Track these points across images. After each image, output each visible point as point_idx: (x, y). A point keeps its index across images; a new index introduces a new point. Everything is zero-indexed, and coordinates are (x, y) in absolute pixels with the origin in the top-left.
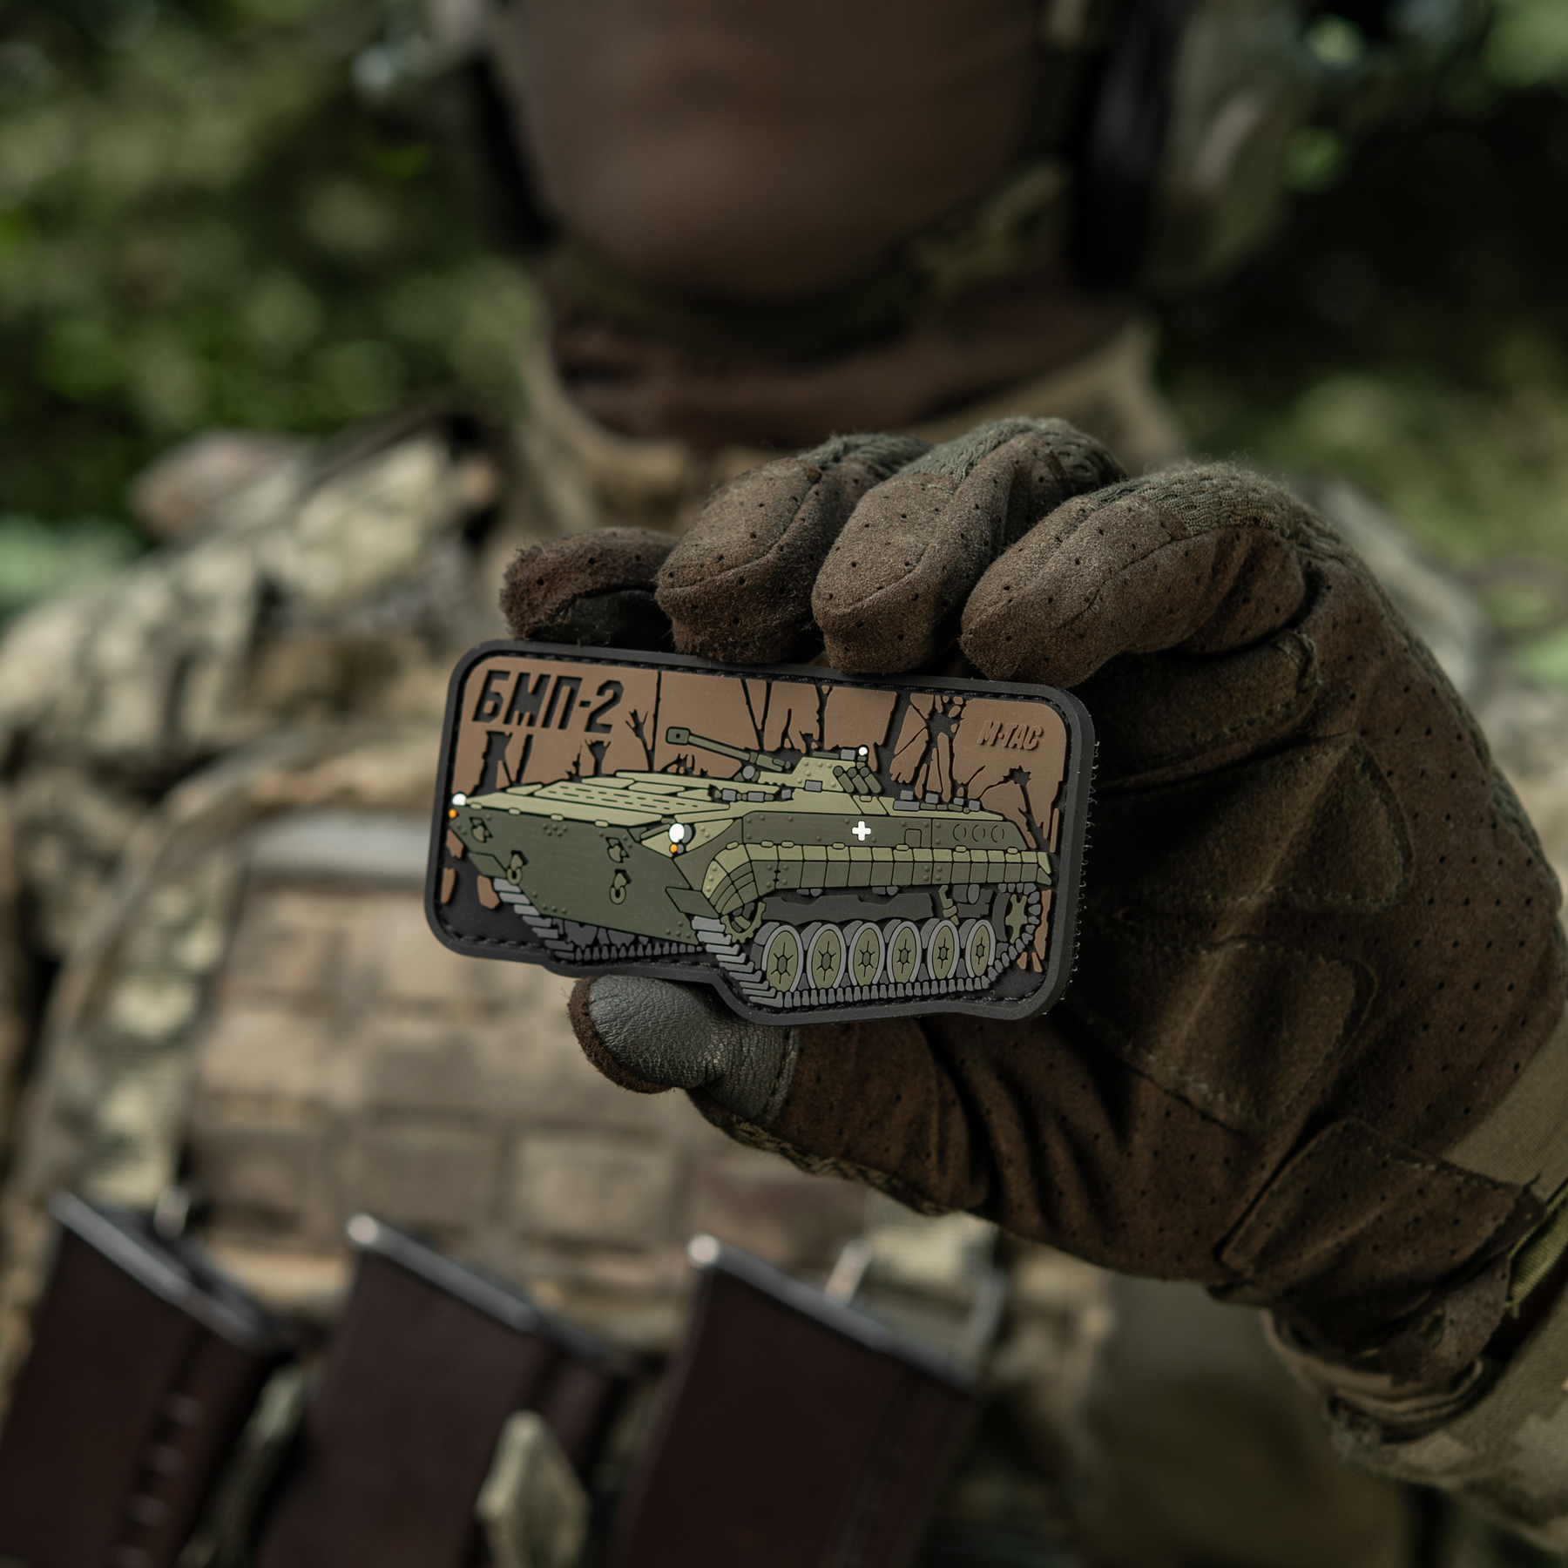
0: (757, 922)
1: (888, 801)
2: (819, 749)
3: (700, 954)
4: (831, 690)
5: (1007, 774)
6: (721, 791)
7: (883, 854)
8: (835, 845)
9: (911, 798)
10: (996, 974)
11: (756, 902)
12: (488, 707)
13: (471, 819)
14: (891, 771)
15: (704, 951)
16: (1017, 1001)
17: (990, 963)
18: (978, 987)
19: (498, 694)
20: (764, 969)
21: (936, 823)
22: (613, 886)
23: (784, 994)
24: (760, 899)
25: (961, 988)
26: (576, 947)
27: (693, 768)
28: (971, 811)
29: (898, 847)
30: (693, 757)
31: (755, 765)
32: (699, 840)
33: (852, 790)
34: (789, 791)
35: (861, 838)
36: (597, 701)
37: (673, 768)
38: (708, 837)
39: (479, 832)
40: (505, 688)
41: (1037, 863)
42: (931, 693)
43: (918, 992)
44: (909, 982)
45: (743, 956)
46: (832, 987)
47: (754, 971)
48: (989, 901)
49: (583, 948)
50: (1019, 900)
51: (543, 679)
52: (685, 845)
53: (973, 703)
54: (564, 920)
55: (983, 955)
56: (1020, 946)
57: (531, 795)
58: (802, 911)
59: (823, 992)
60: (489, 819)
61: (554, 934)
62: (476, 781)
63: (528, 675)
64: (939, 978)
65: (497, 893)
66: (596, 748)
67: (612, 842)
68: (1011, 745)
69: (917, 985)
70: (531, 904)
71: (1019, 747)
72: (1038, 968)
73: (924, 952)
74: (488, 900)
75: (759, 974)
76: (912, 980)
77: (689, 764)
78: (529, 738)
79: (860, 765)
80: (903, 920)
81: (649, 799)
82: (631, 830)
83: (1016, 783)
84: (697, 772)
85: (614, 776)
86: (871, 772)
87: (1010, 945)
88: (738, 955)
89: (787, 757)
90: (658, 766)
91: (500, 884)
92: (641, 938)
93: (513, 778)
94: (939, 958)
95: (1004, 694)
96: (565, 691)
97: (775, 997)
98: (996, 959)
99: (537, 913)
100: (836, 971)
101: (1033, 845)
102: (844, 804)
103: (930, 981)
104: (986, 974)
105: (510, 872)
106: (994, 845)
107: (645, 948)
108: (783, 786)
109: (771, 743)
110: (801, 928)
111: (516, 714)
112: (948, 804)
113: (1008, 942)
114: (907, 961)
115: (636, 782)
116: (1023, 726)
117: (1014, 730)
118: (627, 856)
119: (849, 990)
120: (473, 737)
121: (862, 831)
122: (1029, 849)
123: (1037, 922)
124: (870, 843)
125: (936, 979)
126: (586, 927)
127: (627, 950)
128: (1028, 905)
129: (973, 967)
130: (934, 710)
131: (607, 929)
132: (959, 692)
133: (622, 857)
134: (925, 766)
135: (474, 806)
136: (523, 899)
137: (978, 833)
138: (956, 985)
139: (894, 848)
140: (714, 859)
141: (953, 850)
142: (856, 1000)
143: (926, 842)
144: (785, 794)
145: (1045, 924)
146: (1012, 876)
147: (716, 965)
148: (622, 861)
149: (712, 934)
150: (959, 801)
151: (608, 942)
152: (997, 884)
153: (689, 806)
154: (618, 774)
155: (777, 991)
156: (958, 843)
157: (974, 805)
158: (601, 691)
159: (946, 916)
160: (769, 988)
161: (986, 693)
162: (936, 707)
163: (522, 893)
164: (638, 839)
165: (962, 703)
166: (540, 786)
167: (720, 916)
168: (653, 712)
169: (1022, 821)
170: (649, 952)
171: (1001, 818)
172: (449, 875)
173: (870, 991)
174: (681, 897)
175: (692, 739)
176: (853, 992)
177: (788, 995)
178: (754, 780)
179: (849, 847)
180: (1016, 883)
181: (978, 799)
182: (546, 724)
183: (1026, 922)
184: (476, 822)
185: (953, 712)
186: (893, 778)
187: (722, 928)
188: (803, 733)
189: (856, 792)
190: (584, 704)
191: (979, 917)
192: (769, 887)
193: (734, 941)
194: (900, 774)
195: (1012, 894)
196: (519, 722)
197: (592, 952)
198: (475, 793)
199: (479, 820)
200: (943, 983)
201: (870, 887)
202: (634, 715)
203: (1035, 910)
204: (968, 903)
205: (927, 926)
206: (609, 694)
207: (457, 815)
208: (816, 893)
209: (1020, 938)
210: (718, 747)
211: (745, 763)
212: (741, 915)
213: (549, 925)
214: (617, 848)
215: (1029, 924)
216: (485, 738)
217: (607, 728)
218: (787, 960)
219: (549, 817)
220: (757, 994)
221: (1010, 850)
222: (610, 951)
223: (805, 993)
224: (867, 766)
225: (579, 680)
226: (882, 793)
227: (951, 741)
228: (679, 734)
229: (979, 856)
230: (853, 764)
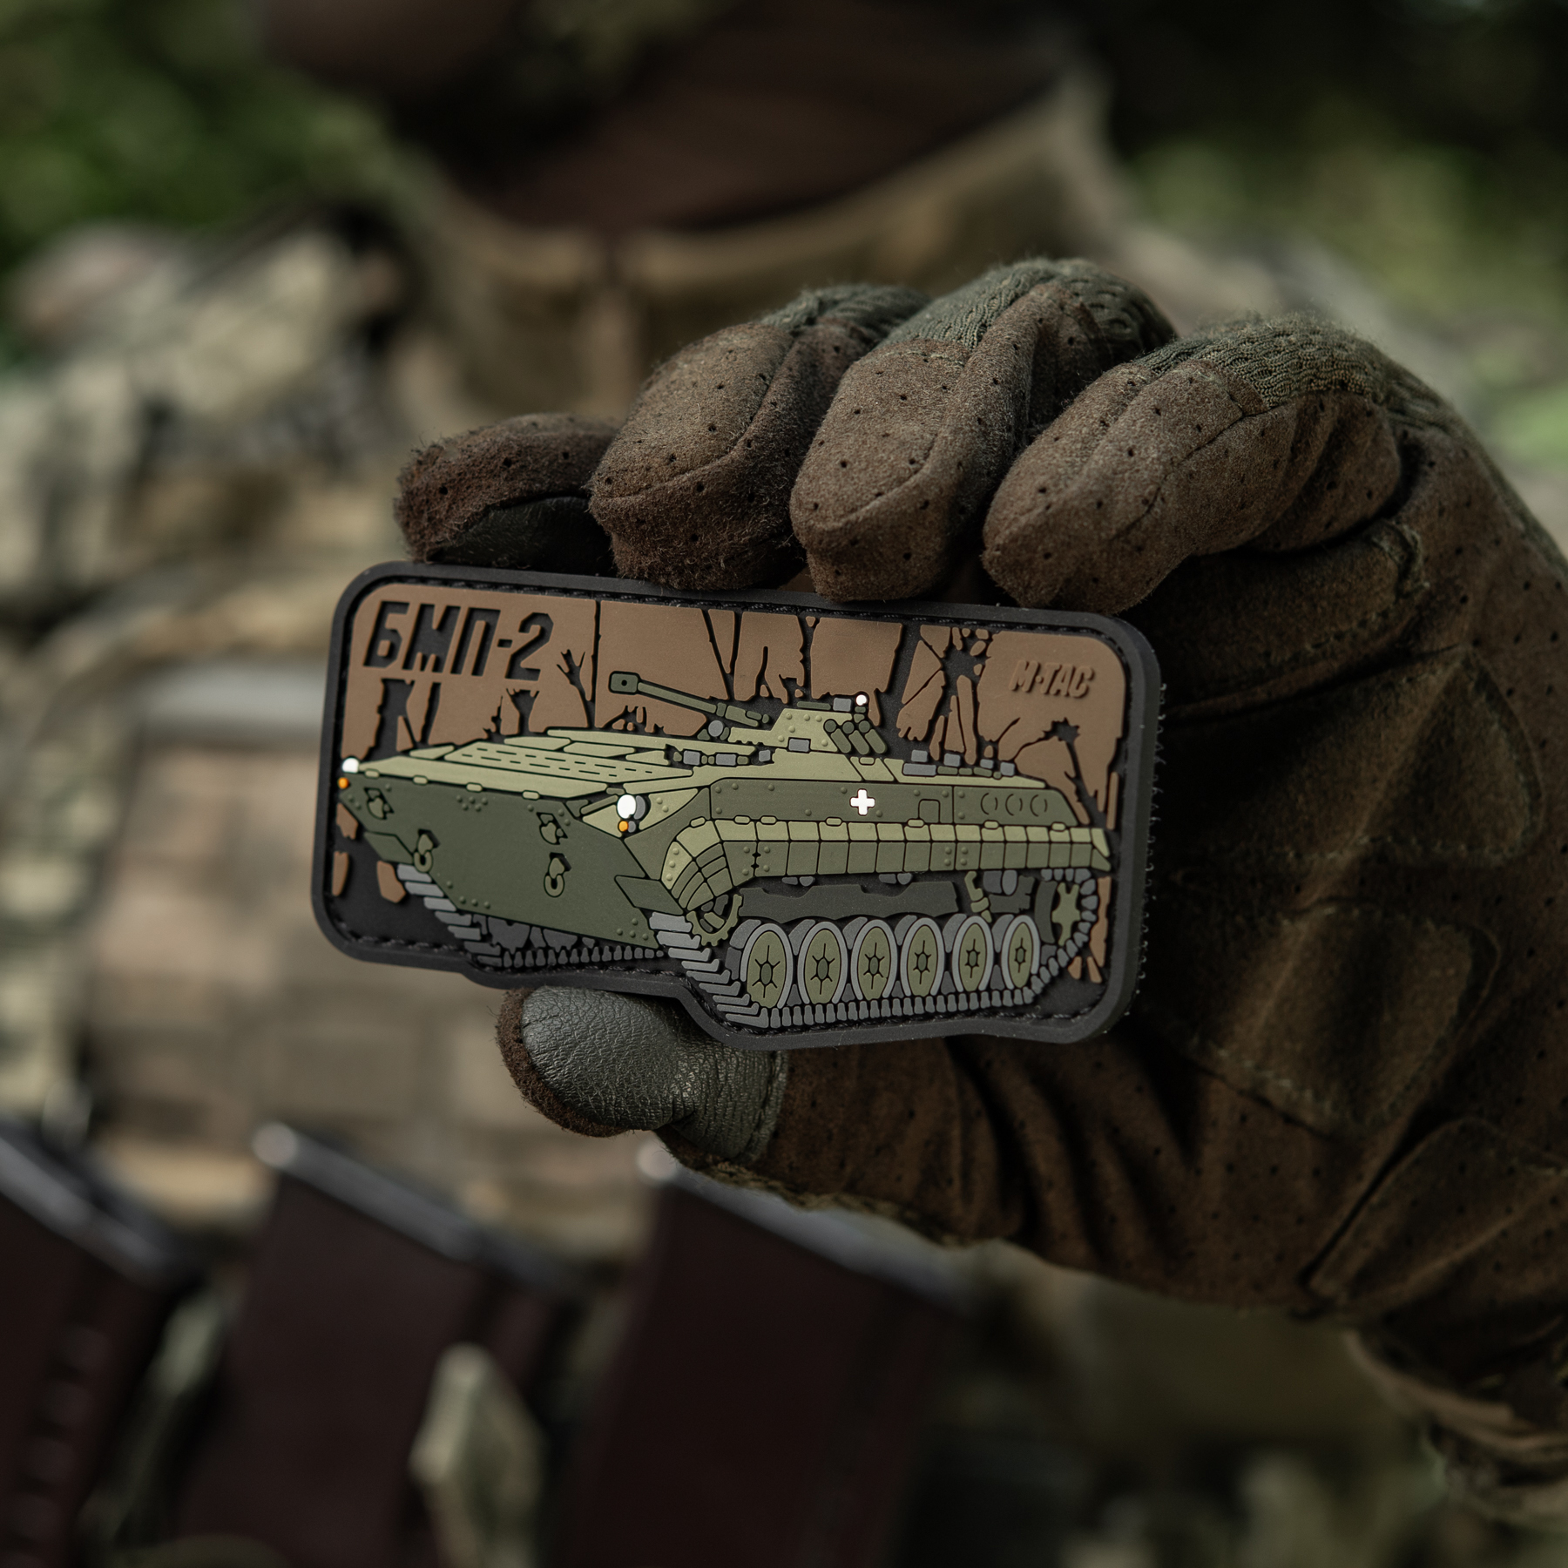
0: (732, 920)
1: (896, 764)
2: (805, 698)
3: (660, 960)
4: (817, 622)
5: (1048, 728)
6: (682, 753)
7: (891, 832)
8: (830, 821)
9: (925, 760)
10: (1042, 985)
11: (730, 893)
12: (383, 647)
13: (366, 790)
14: (898, 725)
15: (666, 956)
16: (1069, 1019)
17: (1034, 971)
18: (1018, 1000)
19: (394, 631)
20: (743, 979)
21: (959, 792)
22: (548, 874)
23: (770, 1011)
24: (734, 890)
25: (996, 1002)
26: (503, 950)
27: (644, 723)
28: (1003, 776)
29: (911, 823)
30: (644, 709)
31: (723, 719)
32: (655, 816)
33: (849, 749)
34: (768, 752)
35: (863, 811)
36: (520, 640)
37: (619, 724)
38: (666, 811)
39: (376, 806)
40: (403, 624)
41: (1091, 843)
42: (946, 624)
43: (941, 1007)
44: (929, 995)
45: (716, 962)
46: (830, 1002)
47: (731, 982)
48: (1029, 892)
49: (513, 952)
50: (1068, 890)
51: (450, 611)
52: (637, 822)
53: (1002, 637)
54: (487, 916)
55: (1024, 961)
56: (1072, 949)
57: (441, 759)
58: (789, 905)
59: (819, 1008)
60: (389, 790)
61: (475, 934)
62: (371, 742)
63: (432, 606)
64: (968, 990)
65: (403, 882)
66: (521, 698)
67: (545, 818)
68: (1053, 691)
69: (940, 999)
70: (445, 897)
71: (1063, 693)
72: (1095, 977)
73: (948, 956)
74: (391, 891)
75: (737, 986)
76: (934, 992)
77: (639, 719)
78: (435, 687)
79: (858, 717)
80: (920, 916)
81: (590, 764)
82: (568, 803)
83: (1060, 740)
84: (649, 728)
85: (545, 734)
86: (872, 727)
87: (1059, 947)
88: (710, 961)
89: (764, 709)
90: (600, 721)
91: (405, 871)
92: (585, 940)
93: (418, 737)
94: (968, 964)
95: (1041, 625)
96: (479, 626)
97: (758, 1015)
98: (1041, 965)
99: (453, 908)
100: (835, 982)
101: (1085, 819)
102: (840, 768)
103: (957, 994)
104: (1029, 984)
105: (417, 856)
106: (1034, 820)
107: (590, 952)
108: (761, 746)
109: (744, 690)
110: (788, 926)
111: (419, 656)
112: (972, 767)
113: (1056, 943)
114: (926, 969)
115: (572, 742)
116: (1068, 667)
117: (1056, 672)
118: (565, 836)
119: (852, 1005)
120: (365, 685)
121: (863, 802)
122: (1080, 825)
123: (1093, 918)
124: (875, 818)
125: (965, 991)
126: (516, 924)
127: (569, 954)
128: (1080, 897)
129: (1012, 976)
130: (951, 646)
131: (542, 928)
132: (983, 624)
133: (558, 838)
134: (941, 718)
135: (369, 774)
136: (435, 890)
137: (1014, 804)
138: (990, 998)
139: (904, 824)
140: (675, 840)
141: (982, 826)
142: (862, 1017)
143: (946, 816)
144: (764, 755)
145: (1103, 922)
146: (1059, 859)
147: (682, 974)
148: (558, 843)
149: (674, 933)
150: (987, 763)
151: (544, 945)
152: (1038, 870)
153: (641, 773)
154: (550, 732)
155: (761, 1008)
156: (987, 817)
157: (1006, 768)
158: (524, 627)
159: (974, 910)
160: (751, 1004)
161: (1018, 624)
162: (954, 642)
163: (433, 882)
164: (578, 815)
165: (987, 637)
166: (451, 748)
167: (685, 912)
168: (592, 653)
169: (1069, 789)
170: (596, 957)
171: (1041, 785)
172: (340, 861)
173: (880, 1007)
174: (634, 888)
175: (642, 687)
176: (858, 1009)
177: (775, 1012)
178: (722, 738)
179: (847, 823)
180: (1064, 869)
181: (1012, 761)
182: (456, 669)
183: (1078, 918)
184: (373, 793)
185: (976, 649)
186: (901, 735)
187: (688, 927)
188: (784, 678)
189: (853, 752)
190: (503, 643)
191: (1017, 911)
192: (746, 875)
193: (704, 944)
194: (909, 729)
195: (1059, 883)
196: (423, 668)
197: (524, 957)
198: (369, 756)
199: (375, 790)
200: (974, 996)
201: (875, 874)
202: (568, 656)
203: (1090, 902)
204: (1003, 894)
205: (951, 924)
206: (535, 630)
207: (349, 785)
208: (806, 881)
209: (1072, 938)
210: (677, 697)
211: (710, 718)
212: (712, 910)
213: (468, 923)
214: (552, 826)
215: (1083, 920)
216: (380, 687)
217: (534, 673)
218: (772, 967)
219: (464, 786)
220: (734, 1010)
221: (1056, 826)
222: (546, 956)
223: (797, 1010)
224: (867, 719)
225: (497, 612)
226: (888, 754)
227: (974, 686)
228: (625, 681)
229: (1015, 833)
230: (849, 717)
